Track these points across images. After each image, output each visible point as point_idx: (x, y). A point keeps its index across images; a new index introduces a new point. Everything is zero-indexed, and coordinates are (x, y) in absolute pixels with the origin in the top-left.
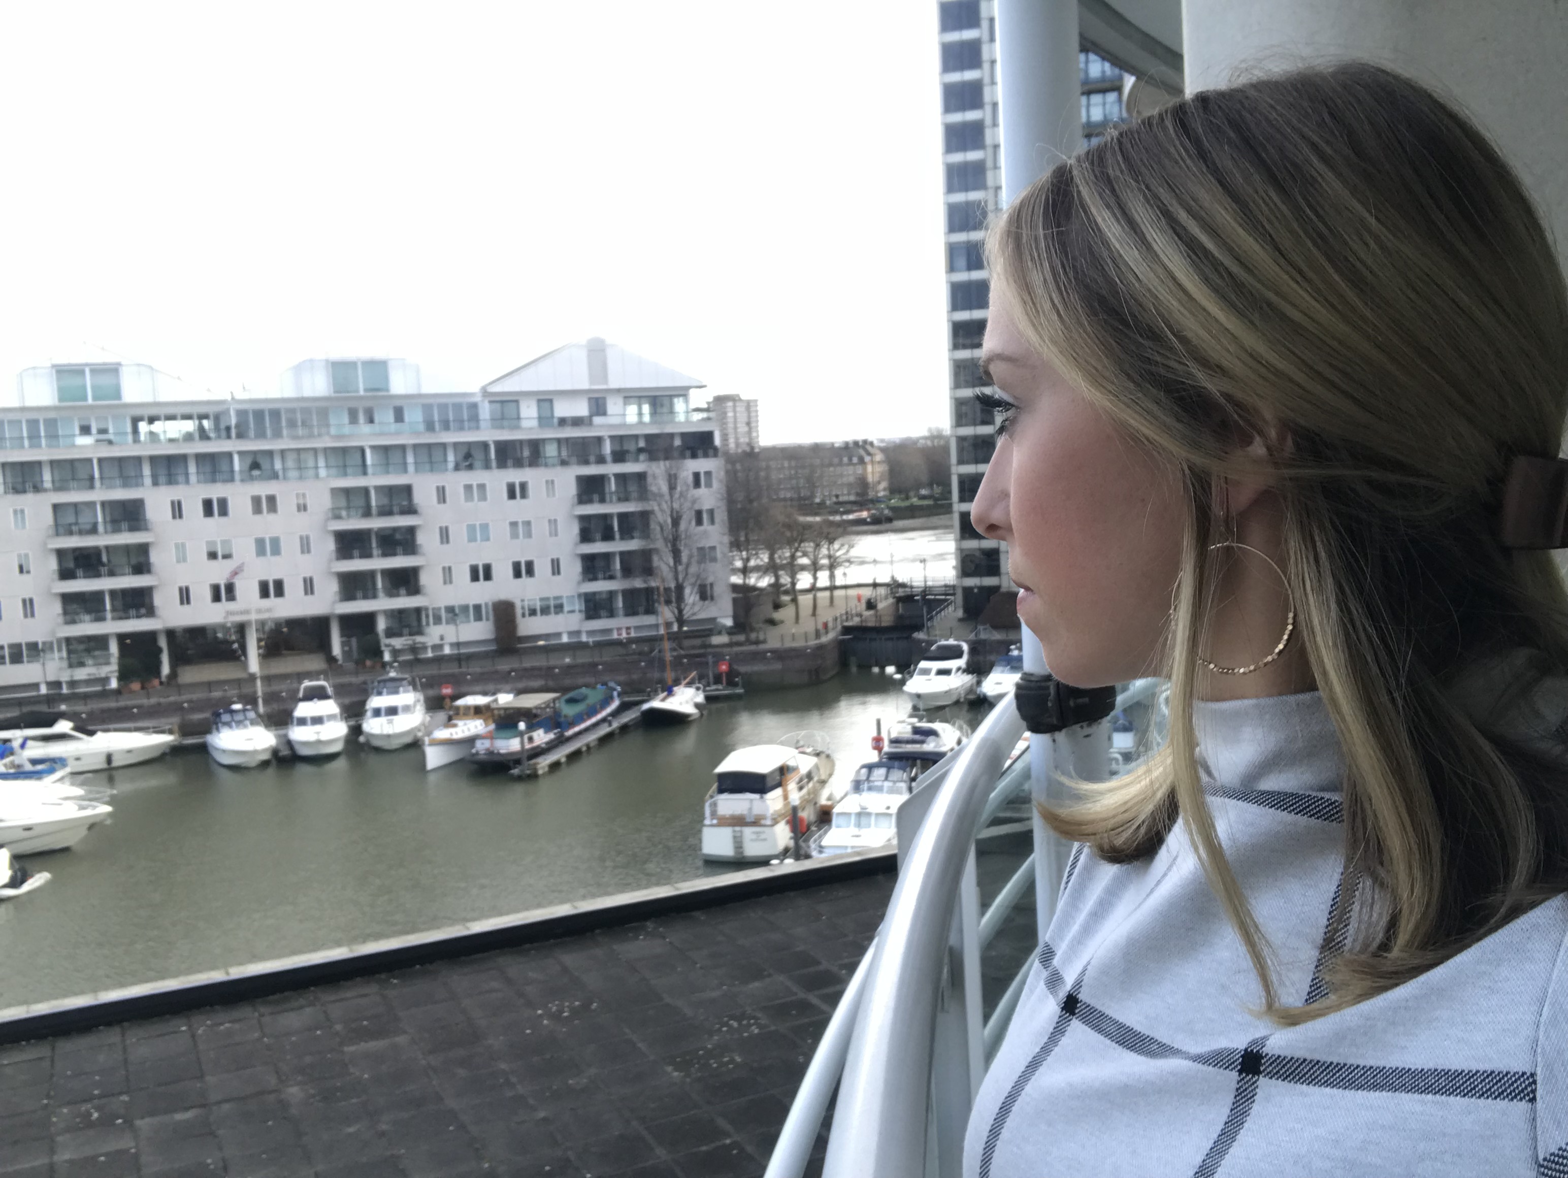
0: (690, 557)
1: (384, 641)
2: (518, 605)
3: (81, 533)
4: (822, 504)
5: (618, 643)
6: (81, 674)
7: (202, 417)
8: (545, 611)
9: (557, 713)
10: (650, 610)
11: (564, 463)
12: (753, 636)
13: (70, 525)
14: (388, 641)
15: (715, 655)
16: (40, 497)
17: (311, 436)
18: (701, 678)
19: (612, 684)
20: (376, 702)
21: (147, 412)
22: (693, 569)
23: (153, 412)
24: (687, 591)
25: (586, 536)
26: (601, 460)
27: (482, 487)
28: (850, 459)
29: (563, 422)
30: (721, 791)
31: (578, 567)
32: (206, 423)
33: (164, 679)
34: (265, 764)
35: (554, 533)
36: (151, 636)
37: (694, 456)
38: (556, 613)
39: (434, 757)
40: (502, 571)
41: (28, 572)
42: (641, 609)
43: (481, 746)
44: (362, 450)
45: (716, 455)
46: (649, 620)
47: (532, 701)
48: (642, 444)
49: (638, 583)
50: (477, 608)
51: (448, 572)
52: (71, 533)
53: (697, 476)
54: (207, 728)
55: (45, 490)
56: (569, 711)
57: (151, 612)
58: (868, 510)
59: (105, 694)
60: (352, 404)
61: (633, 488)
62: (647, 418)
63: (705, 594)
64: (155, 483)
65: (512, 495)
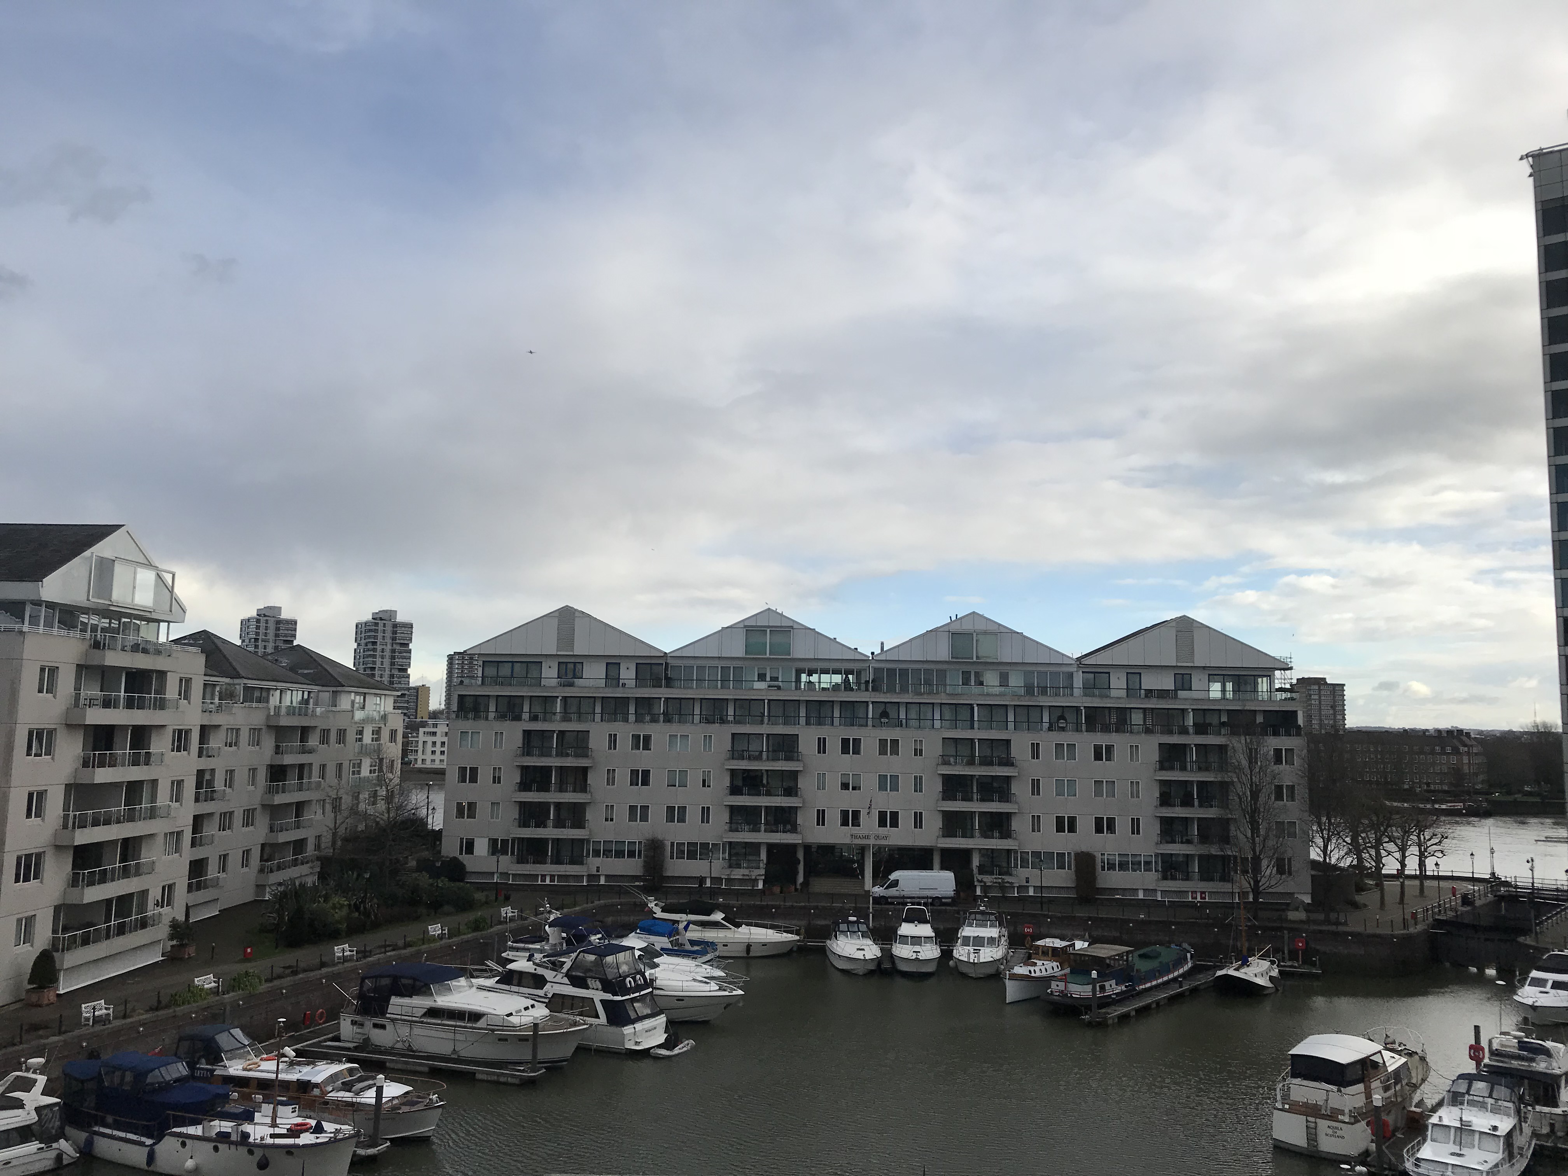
0: (1269, 829)
1: (977, 876)
2: (1099, 857)
3: (750, 758)
4: (1411, 790)
5: (1192, 905)
6: (737, 874)
7: (847, 672)
8: (1123, 866)
9: (1130, 967)
10: (1225, 878)
11: (1148, 731)
12: (1333, 916)
13: (743, 751)
14: (980, 877)
15: (1291, 930)
16: (725, 727)
17: (930, 693)
18: (1276, 951)
19: (1185, 945)
20: (967, 931)
21: (807, 666)
22: (1271, 843)
23: (813, 665)
24: (1264, 863)
25: (1165, 800)
26: (1184, 731)
27: (1072, 746)
28: (1443, 749)
29: (1149, 693)
30: (1294, 1075)
31: (1157, 828)
32: (850, 677)
33: (798, 887)
34: (871, 973)
35: (1135, 794)
36: (793, 847)
37: (1276, 734)
38: (1134, 870)
39: (1012, 992)
40: (1085, 825)
41: (709, 786)
42: (1217, 876)
43: (1056, 987)
44: (971, 706)
45: (1298, 734)
46: (1227, 887)
47: (1105, 951)
48: (1224, 719)
49: (1214, 850)
50: (1061, 855)
51: (1036, 820)
52: (742, 758)
53: (1278, 752)
54: (829, 933)
55: (728, 722)
56: (1143, 966)
57: (794, 829)
58: (1463, 801)
59: (753, 893)
60: (966, 668)
61: (1213, 758)
62: (1230, 695)
63: (1283, 867)
64: (808, 723)
65: (1098, 757)
